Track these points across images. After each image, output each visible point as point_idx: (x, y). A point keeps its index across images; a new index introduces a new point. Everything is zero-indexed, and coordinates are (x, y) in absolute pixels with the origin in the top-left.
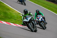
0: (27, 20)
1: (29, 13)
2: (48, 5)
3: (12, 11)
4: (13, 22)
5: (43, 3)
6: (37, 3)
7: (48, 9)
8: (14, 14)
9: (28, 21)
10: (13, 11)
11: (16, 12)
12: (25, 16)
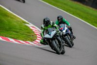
0: (50, 35)
1: (52, 24)
2: (72, 7)
4: (13, 36)
5: (65, 4)
6: (54, 5)
7: (73, 14)
8: (15, 24)
9: (51, 37)
10: (13, 17)
11: (19, 20)
12: (46, 28)
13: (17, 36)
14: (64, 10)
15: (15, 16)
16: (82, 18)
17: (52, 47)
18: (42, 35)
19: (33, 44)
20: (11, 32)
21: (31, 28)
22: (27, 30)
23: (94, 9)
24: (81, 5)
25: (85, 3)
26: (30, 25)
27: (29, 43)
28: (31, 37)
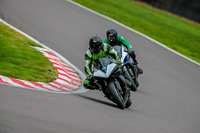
0: (104, 72)
2: (129, 12)
3: (7, 35)
4: (8, 72)
6: (92, 7)
8: (13, 46)
11: (21, 38)
12: (95, 57)
13: (18, 72)
14: (114, 18)
15: (13, 30)
16: (151, 34)
17: (109, 94)
18: (88, 71)
19: (50, 87)
20: (6, 64)
21: (47, 55)
22: (38, 58)
23: (175, 16)
24: (150, 7)
25: (158, 4)
26: (44, 50)
27: (41, 86)
28: (47, 74)
